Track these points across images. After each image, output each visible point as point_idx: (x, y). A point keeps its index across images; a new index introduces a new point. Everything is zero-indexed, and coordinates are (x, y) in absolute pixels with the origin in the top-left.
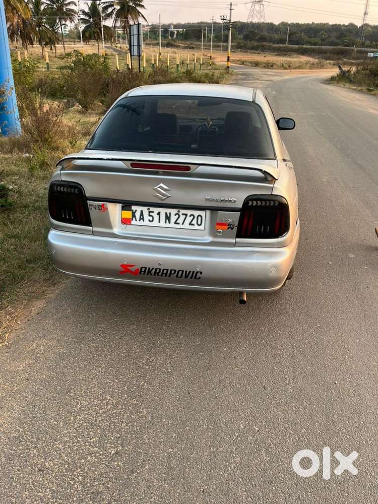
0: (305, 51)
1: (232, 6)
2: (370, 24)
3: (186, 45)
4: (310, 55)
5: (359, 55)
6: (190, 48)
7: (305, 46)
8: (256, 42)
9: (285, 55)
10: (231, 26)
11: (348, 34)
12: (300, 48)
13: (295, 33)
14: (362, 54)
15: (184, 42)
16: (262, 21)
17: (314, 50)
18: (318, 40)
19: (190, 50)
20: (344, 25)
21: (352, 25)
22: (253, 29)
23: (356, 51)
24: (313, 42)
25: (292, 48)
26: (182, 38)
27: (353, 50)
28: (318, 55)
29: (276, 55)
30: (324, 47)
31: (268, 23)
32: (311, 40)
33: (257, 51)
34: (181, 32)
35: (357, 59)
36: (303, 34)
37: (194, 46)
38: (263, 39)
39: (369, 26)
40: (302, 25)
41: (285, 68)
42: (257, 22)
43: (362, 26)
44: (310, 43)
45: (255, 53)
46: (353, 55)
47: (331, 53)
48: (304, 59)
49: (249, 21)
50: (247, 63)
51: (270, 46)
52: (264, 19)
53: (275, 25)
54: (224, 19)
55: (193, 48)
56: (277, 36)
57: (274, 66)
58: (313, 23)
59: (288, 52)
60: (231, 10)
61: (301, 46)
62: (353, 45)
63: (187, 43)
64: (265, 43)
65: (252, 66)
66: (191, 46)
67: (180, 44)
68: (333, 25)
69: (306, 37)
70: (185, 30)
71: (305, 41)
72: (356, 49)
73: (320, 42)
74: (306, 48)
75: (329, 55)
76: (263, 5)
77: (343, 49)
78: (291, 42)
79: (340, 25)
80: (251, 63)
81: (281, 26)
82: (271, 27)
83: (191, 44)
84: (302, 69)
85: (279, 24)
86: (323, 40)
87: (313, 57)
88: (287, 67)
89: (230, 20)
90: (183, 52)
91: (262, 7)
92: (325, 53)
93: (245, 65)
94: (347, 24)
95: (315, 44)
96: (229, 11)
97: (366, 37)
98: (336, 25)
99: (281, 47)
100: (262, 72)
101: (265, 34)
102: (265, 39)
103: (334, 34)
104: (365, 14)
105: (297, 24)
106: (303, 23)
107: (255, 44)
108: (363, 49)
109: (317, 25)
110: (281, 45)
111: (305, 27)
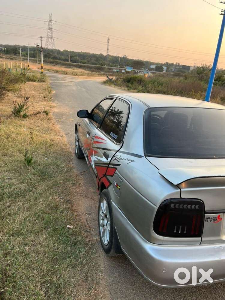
0: (81, 67)
1: (42, 38)
2: (110, 55)
3: (8, 57)
4: (83, 69)
5: (108, 70)
6: (10, 59)
7: (80, 64)
8: (52, 59)
9: (70, 68)
10: (42, 49)
11: (101, 59)
12: (77, 64)
13: (73, 56)
14: (109, 69)
15: (6, 55)
16: (54, 48)
17: (85, 66)
18: (86, 61)
19: (11, 60)
20: (97, 54)
21: (101, 54)
22: (49, 52)
23: (107, 68)
24: (83, 62)
25: (73, 64)
26: (4, 53)
27: (105, 68)
28: (88, 69)
29: (65, 67)
30: (90, 65)
31: (57, 50)
32: (82, 61)
33: (53, 64)
34: (4, 50)
35: (107, 72)
36: (77, 57)
37: (13, 58)
38: (55, 58)
39: (110, 56)
40: (76, 52)
41: (74, 75)
42: (50, 48)
43: (107, 56)
44: (82, 62)
45: (52, 65)
46: (106, 70)
47: (94, 68)
48: (81, 70)
49: (46, 47)
50: (51, 71)
51: (61, 62)
52: (55, 47)
53: (61, 51)
54: (37, 45)
55: (12, 59)
56: (63, 57)
57: (68, 74)
58: (81, 52)
59: (71, 66)
60: (41, 40)
61: (78, 64)
62: (104, 65)
63: (8, 56)
64: (57, 60)
65: (54, 72)
66: (11, 58)
67: (3, 56)
68: (92, 54)
69: (79, 59)
70: (6, 48)
71: (79, 61)
72: (106, 67)
73: (87, 62)
74: (80, 65)
75: (93, 69)
76: (53, 39)
77: (100, 67)
78: (71, 61)
79: (95, 54)
80: (53, 70)
81: (64, 52)
82: (58, 52)
83: (11, 57)
84: (83, 76)
85: (63, 51)
86: (88, 61)
87: (85, 70)
88: (75, 74)
89: (41, 46)
90: (6, 61)
91: (53, 40)
92: (91, 68)
93: (50, 71)
94: (99, 54)
95: (85, 63)
96: (40, 41)
97: (109, 61)
98: (94, 54)
99: (67, 63)
100: (63, 76)
101: (56, 55)
102: (56, 58)
103: (93, 59)
104: (108, 49)
105: (73, 52)
106: (76, 51)
107: (52, 60)
108: (110, 67)
109: (84, 53)
110: (67, 62)
111: (77, 53)
